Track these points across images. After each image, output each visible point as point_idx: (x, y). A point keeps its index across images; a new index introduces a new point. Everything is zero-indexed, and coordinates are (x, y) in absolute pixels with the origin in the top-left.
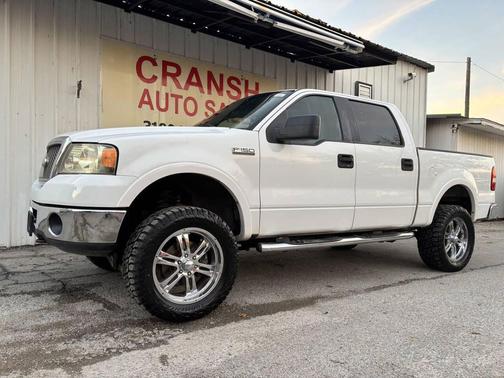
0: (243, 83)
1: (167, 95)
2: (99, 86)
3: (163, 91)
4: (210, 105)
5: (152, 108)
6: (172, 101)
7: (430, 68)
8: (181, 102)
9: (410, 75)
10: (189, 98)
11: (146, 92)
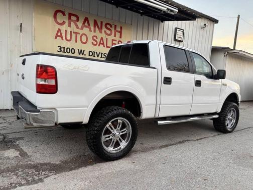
0: (113, 26)
1: (71, 32)
2: (32, 26)
3: (69, 30)
4: (95, 38)
5: (63, 39)
6: (74, 36)
7: (216, 21)
8: (79, 36)
9: (205, 25)
10: (83, 34)
11: (59, 30)
